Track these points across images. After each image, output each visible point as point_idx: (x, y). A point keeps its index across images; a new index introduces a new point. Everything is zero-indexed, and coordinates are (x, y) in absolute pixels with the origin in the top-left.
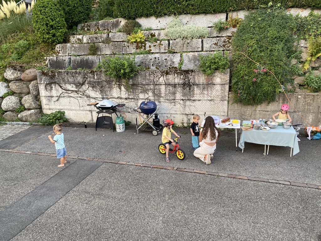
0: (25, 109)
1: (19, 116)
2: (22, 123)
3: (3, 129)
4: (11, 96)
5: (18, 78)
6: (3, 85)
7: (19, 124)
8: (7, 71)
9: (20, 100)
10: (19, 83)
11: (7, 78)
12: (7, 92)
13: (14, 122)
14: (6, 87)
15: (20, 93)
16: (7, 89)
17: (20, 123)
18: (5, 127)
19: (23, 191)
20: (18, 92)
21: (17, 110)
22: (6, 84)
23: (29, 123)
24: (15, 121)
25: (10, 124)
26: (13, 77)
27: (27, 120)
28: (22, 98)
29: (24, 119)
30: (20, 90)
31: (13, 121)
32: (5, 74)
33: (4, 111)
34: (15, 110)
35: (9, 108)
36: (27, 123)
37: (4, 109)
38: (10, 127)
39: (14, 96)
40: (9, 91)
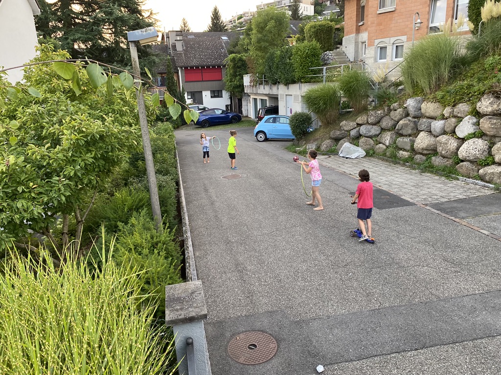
0: (494, 163)
1: (481, 171)
2: (483, 183)
3: (451, 185)
4: (477, 139)
5: (498, 112)
6: (471, 121)
7: (476, 184)
8: (484, 99)
9: (490, 148)
10: (497, 119)
11: (481, 111)
12: (473, 132)
13: (471, 180)
14: (474, 124)
15: (494, 136)
16: (474, 127)
17: (479, 182)
18: (455, 183)
19: (466, 287)
20: (492, 133)
21: (481, 162)
22: (475, 120)
23: (493, 186)
24: (472, 178)
25: (462, 181)
26: (490, 109)
27: (492, 180)
28: (494, 144)
29: (487, 178)
30: (495, 130)
31: (469, 178)
32: (479, 104)
33: (460, 159)
34: (476, 161)
35: (468, 157)
36: (491, 185)
37: (460, 156)
38: (463, 185)
39: (483, 139)
40: (477, 130)
